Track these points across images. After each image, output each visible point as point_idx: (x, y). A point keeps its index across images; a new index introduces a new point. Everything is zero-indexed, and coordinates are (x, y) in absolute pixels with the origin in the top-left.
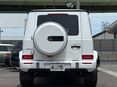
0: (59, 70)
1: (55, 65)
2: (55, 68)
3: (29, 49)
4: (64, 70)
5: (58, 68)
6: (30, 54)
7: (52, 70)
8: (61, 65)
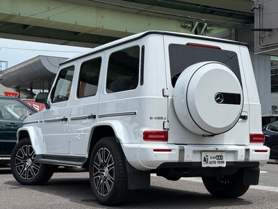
0: (217, 165)
1: (210, 155)
2: (210, 160)
3: (159, 118)
4: (224, 165)
5: (214, 160)
6: (162, 130)
7: (204, 165)
8: (219, 154)
